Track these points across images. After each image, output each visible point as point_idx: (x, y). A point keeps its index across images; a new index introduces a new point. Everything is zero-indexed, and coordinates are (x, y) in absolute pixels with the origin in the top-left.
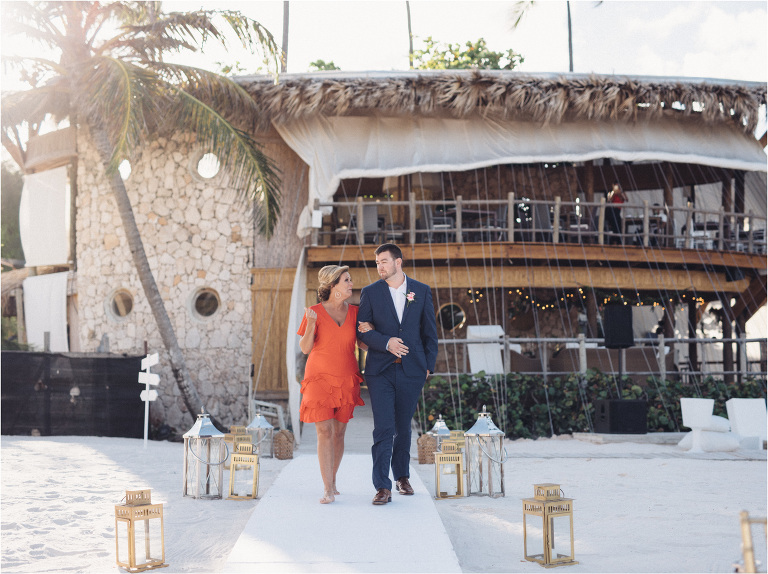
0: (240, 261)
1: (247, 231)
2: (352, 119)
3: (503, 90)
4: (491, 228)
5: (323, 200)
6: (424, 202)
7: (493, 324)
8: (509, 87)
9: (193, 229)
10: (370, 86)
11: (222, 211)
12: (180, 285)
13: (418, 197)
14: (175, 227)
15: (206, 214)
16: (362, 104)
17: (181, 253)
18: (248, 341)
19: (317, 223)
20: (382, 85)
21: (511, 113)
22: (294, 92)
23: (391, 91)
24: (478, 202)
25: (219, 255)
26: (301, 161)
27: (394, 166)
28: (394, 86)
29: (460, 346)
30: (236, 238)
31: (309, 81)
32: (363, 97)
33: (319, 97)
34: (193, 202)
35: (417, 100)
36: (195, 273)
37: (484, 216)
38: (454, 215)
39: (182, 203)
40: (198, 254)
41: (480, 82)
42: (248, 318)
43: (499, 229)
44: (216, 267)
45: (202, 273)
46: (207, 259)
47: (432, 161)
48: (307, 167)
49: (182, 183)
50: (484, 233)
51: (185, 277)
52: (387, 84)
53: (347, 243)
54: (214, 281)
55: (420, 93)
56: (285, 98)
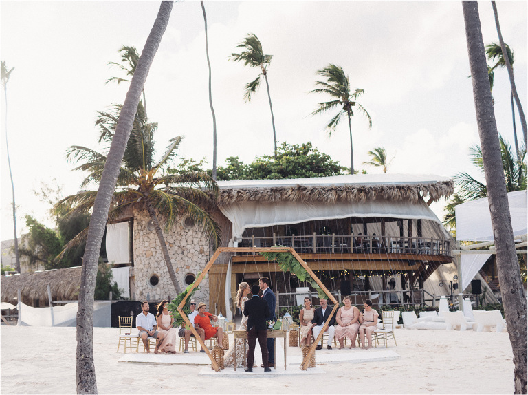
0: (204, 262)
1: (206, 249)
2: (250, 205)
3: (310, 192)
4: (306, 247)
5: (238, 237)
6: (279, 237)
7: (305, 287)
8: (312, 191)
9: (184, 248)
10: (256, 192)
11: (196, 241)
12: (178, 272)
13: (276, 236)
14: (176, 248)
15: (190, 242)
16: (254, 199)
17: (179, 259)
18: (208, 295)
19: (236, 246)
20: (261, 192)
21: (314, 201)
22: (226, 194)
23: (265, 194)
24: (301, 236)
25: (195, 259)
26: (229, 221)
27: (267, 223)
28: (266, 192)
29: (293, 296)
30: (202, 252)
31: (232, 190)
32: (254, 196)
33: (236, 197)
34: (184, 237)
35: (275, 196)
36: (185, 267)
37: (303, 241)
38: (291, 242)
39: (179, 238)
40: (186, 259)
41: (300, 189)
42: (208, 285)
43: (310, 247)
44: (194, 264)
45: (188, 267)
46: (190, 261)
47: (282, 221)
48: (231, 223)
49: (179, 229)
50: (303, 249)
51: (181, 269)
52: (263, 191)
53: (249, 255)
54: (194, 270)
55: (276, 194)
56: (222, 196)
